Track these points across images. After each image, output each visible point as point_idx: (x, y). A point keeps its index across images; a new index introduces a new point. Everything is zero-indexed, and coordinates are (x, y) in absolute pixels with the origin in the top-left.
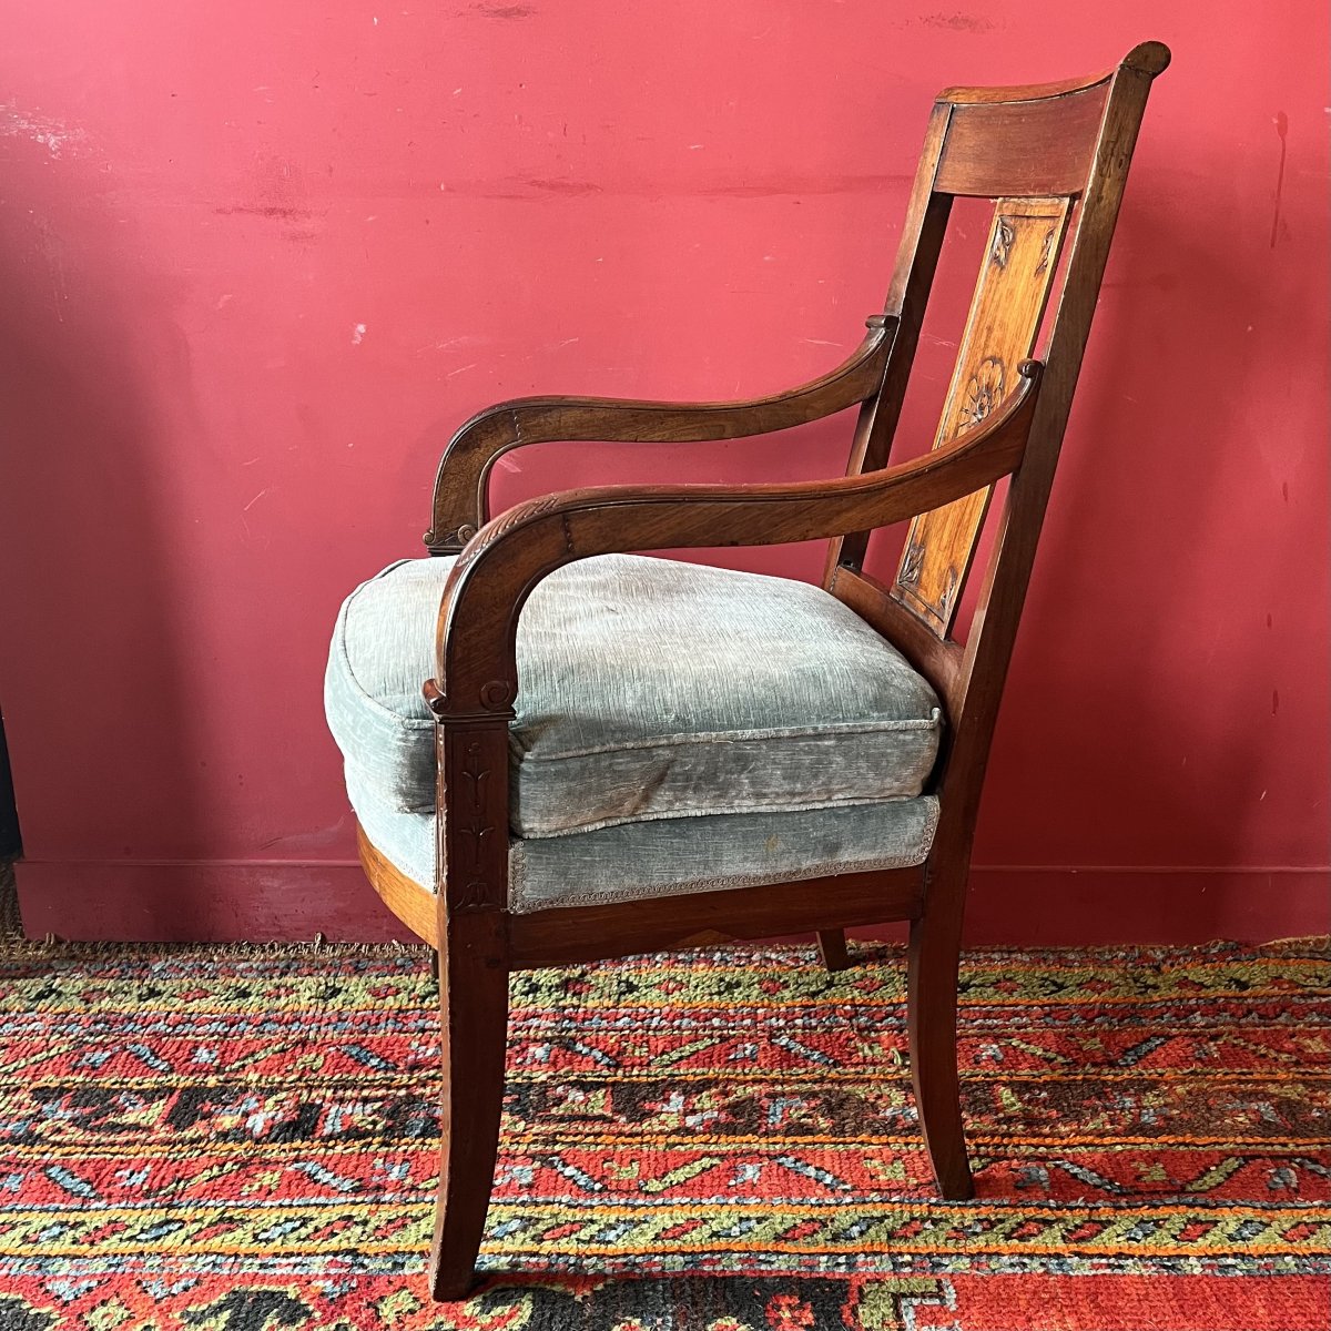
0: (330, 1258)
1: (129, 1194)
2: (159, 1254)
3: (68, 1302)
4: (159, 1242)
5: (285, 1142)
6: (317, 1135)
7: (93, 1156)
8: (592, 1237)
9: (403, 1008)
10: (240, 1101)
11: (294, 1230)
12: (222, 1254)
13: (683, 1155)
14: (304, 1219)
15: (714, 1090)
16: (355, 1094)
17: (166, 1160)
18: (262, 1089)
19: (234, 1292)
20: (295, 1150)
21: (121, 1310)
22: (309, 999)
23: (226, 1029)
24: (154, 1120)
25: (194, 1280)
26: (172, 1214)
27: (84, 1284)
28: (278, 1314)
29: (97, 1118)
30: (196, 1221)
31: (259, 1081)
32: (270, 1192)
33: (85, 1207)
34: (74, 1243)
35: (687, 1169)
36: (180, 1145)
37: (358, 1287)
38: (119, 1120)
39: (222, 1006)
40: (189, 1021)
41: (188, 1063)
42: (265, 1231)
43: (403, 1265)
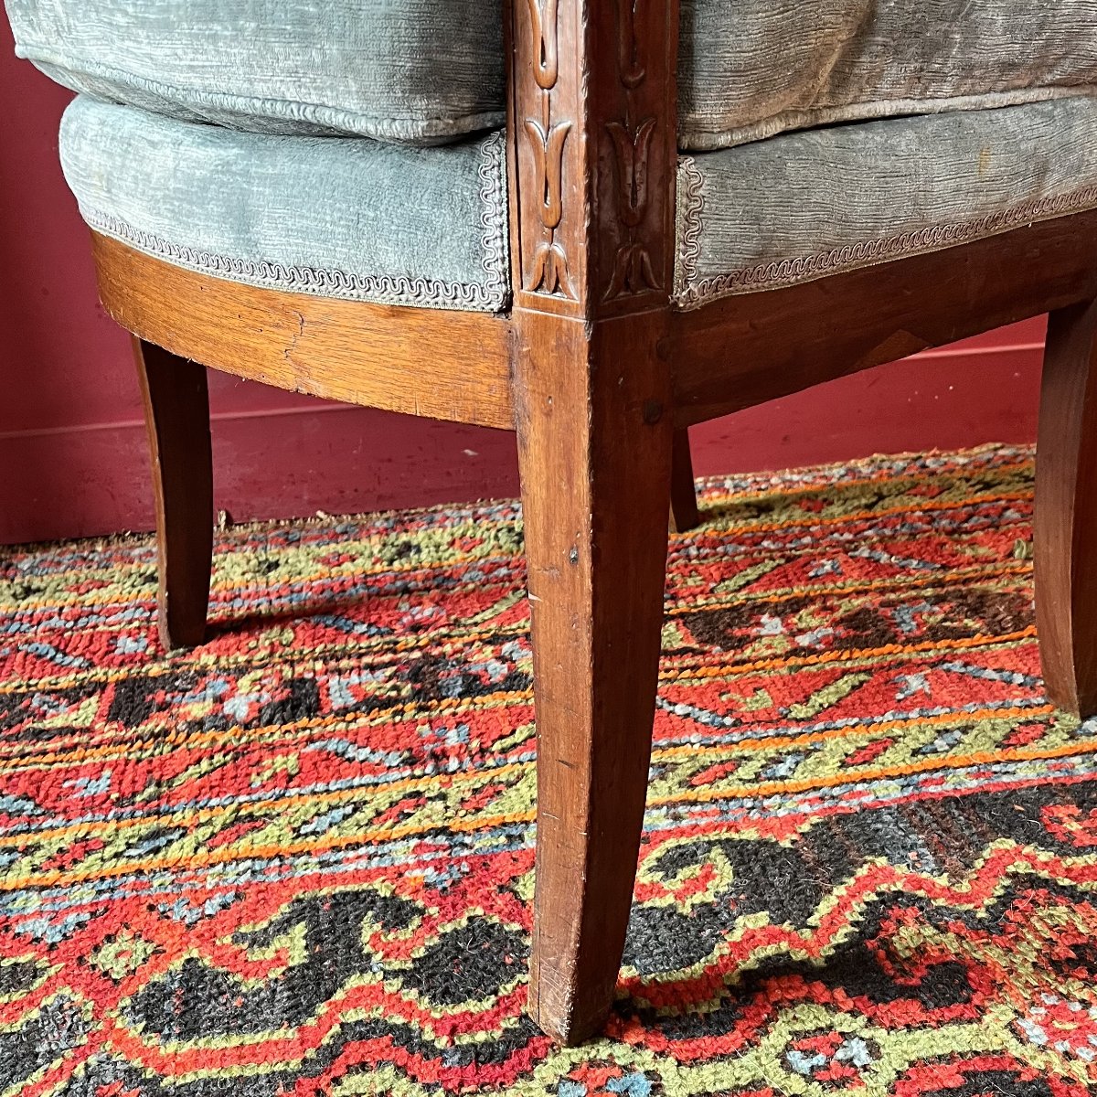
0: (414, 842)
1: (93, 805)
2: (165, 869)
3: (53, 944)
4: (160, 856)
5: (285, 723)
6: (326, 710)
7: (20, 769)
8: (758, 775)
9: (369, 573)
10: (202, 686)
11: (346, 817)
12: (260, 858)
13: (815, 675)
14: (354, 803)
15: (812, 608)
16: (353, 663)
17: (127, 762)
18: (226, 670)
19: (299, 901)
20: (304, 729)
21: (140, 945)
22: (243, 574)
23: (148, 614)
24: (90, 720)
25: (233, 893)
26: (164, 822)
27: (72, 919)
28: (375, 917)
29: (10, 727)
30: (199, 826)
31: (217, 662)
32: (290, 778)
33: (33, 827)
34: (34, 870)
35: (832, 689)
36: (140, 742)
37: (472, 870)
38: (39, 725)
39: (130, 593)
40: (92, 613)
41: (112, 655)
42: (305, 823)
43: (521, 838)
